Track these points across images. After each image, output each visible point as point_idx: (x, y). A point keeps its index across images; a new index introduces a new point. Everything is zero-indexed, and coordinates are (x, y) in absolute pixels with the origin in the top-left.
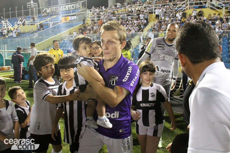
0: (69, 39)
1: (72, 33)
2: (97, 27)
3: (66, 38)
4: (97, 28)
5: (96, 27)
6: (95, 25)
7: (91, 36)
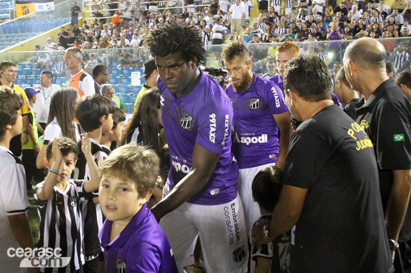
0: (36, 62)
1: (41, 46)
2: (109, 31)
3: (29, 59)
4: (110, 34)
5: (107, 31)
6: (104, 25)
7: (94, 53)
